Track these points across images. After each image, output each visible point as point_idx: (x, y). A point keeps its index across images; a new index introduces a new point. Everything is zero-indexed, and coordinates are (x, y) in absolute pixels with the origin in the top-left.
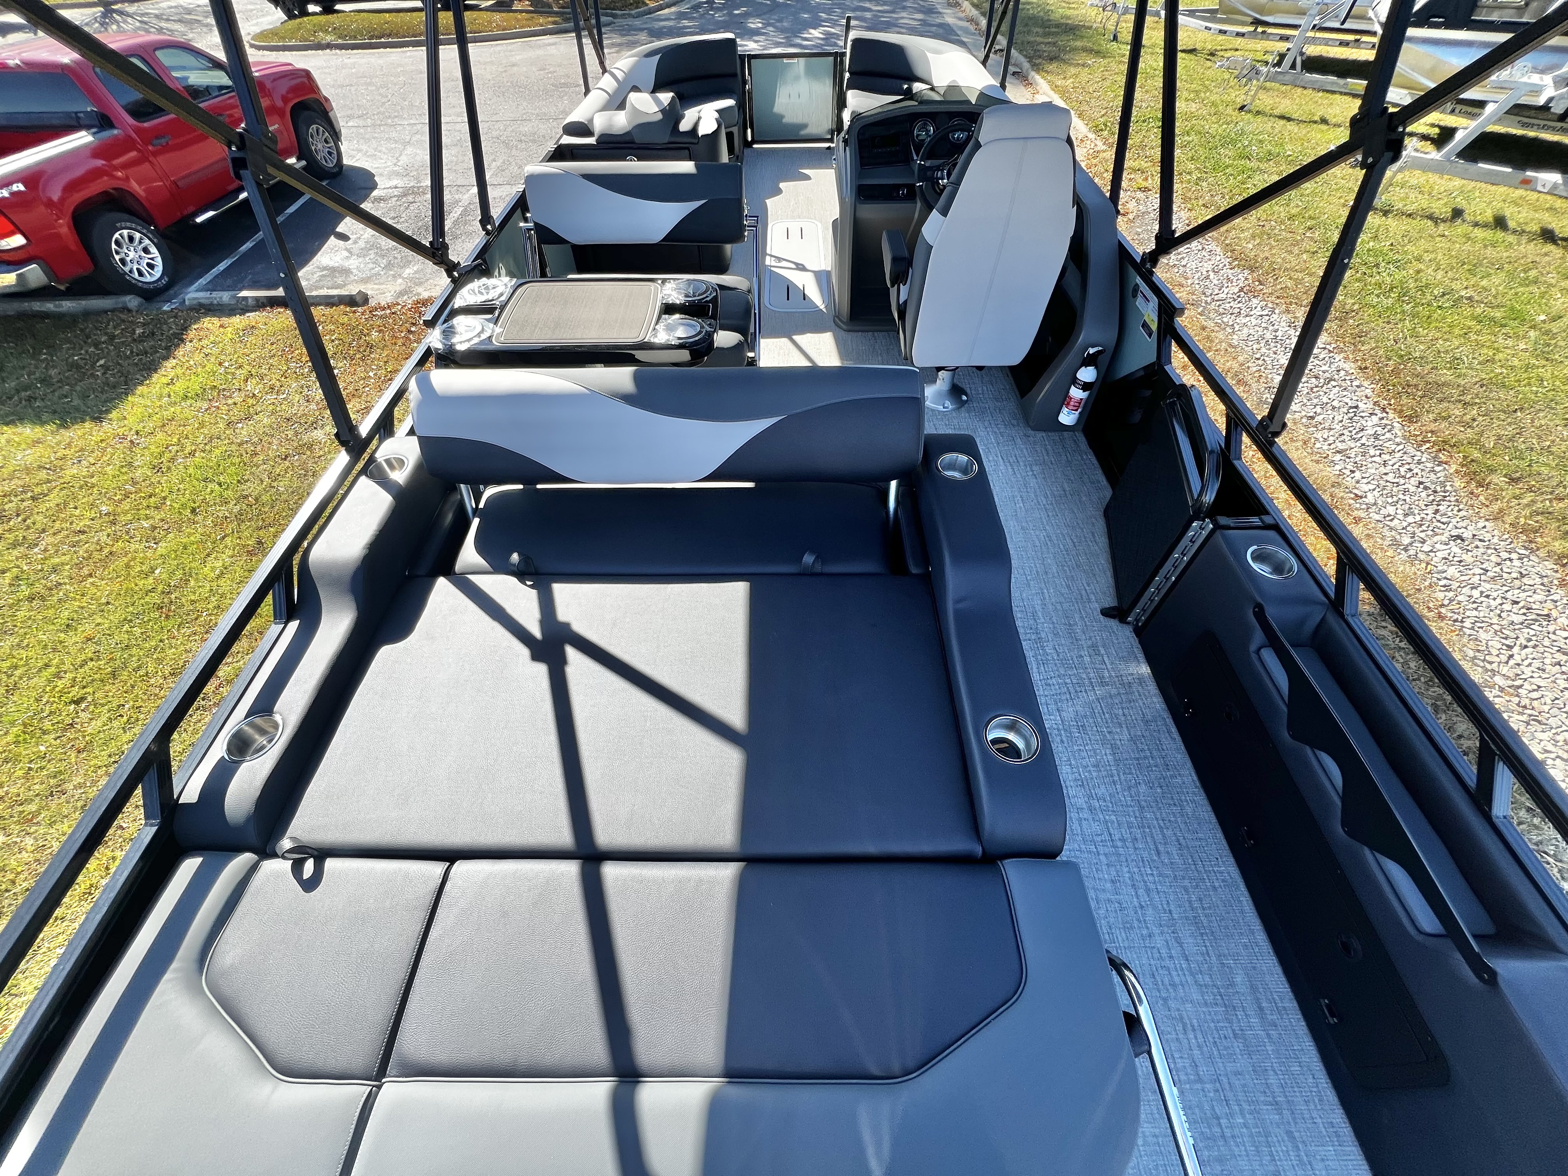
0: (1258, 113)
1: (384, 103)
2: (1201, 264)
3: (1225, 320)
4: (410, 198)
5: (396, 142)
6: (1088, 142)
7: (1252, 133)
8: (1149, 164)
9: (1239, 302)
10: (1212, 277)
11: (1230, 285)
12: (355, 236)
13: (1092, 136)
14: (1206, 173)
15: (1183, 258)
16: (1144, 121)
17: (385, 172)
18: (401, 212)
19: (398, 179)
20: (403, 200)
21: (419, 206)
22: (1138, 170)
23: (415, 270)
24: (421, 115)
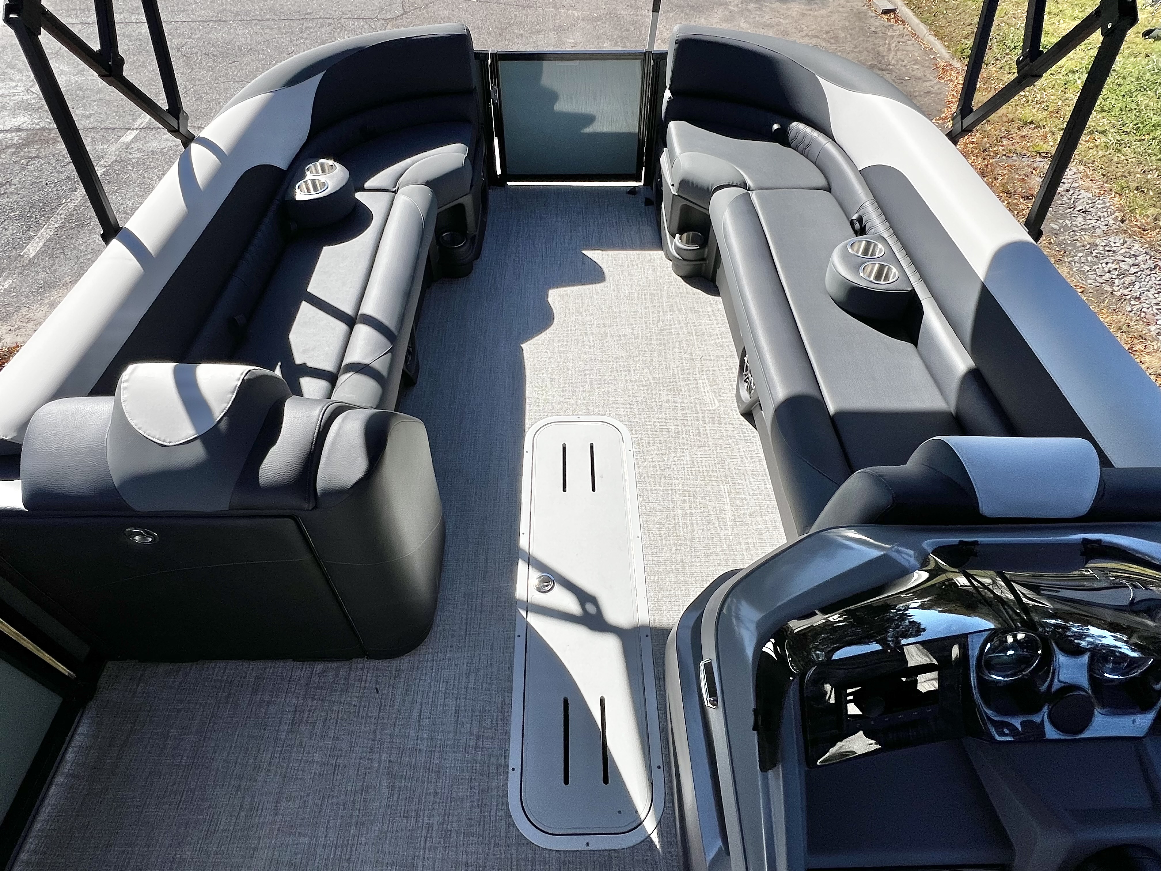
6: (954, 74)
13: (957, 64)
17: (11, 103)
18: (15, 174)
19: (26, 115)
20: (22, 153)
21: (42, 165)
22: (1031, 123)
23: (6, 286)
24: (84, 10)
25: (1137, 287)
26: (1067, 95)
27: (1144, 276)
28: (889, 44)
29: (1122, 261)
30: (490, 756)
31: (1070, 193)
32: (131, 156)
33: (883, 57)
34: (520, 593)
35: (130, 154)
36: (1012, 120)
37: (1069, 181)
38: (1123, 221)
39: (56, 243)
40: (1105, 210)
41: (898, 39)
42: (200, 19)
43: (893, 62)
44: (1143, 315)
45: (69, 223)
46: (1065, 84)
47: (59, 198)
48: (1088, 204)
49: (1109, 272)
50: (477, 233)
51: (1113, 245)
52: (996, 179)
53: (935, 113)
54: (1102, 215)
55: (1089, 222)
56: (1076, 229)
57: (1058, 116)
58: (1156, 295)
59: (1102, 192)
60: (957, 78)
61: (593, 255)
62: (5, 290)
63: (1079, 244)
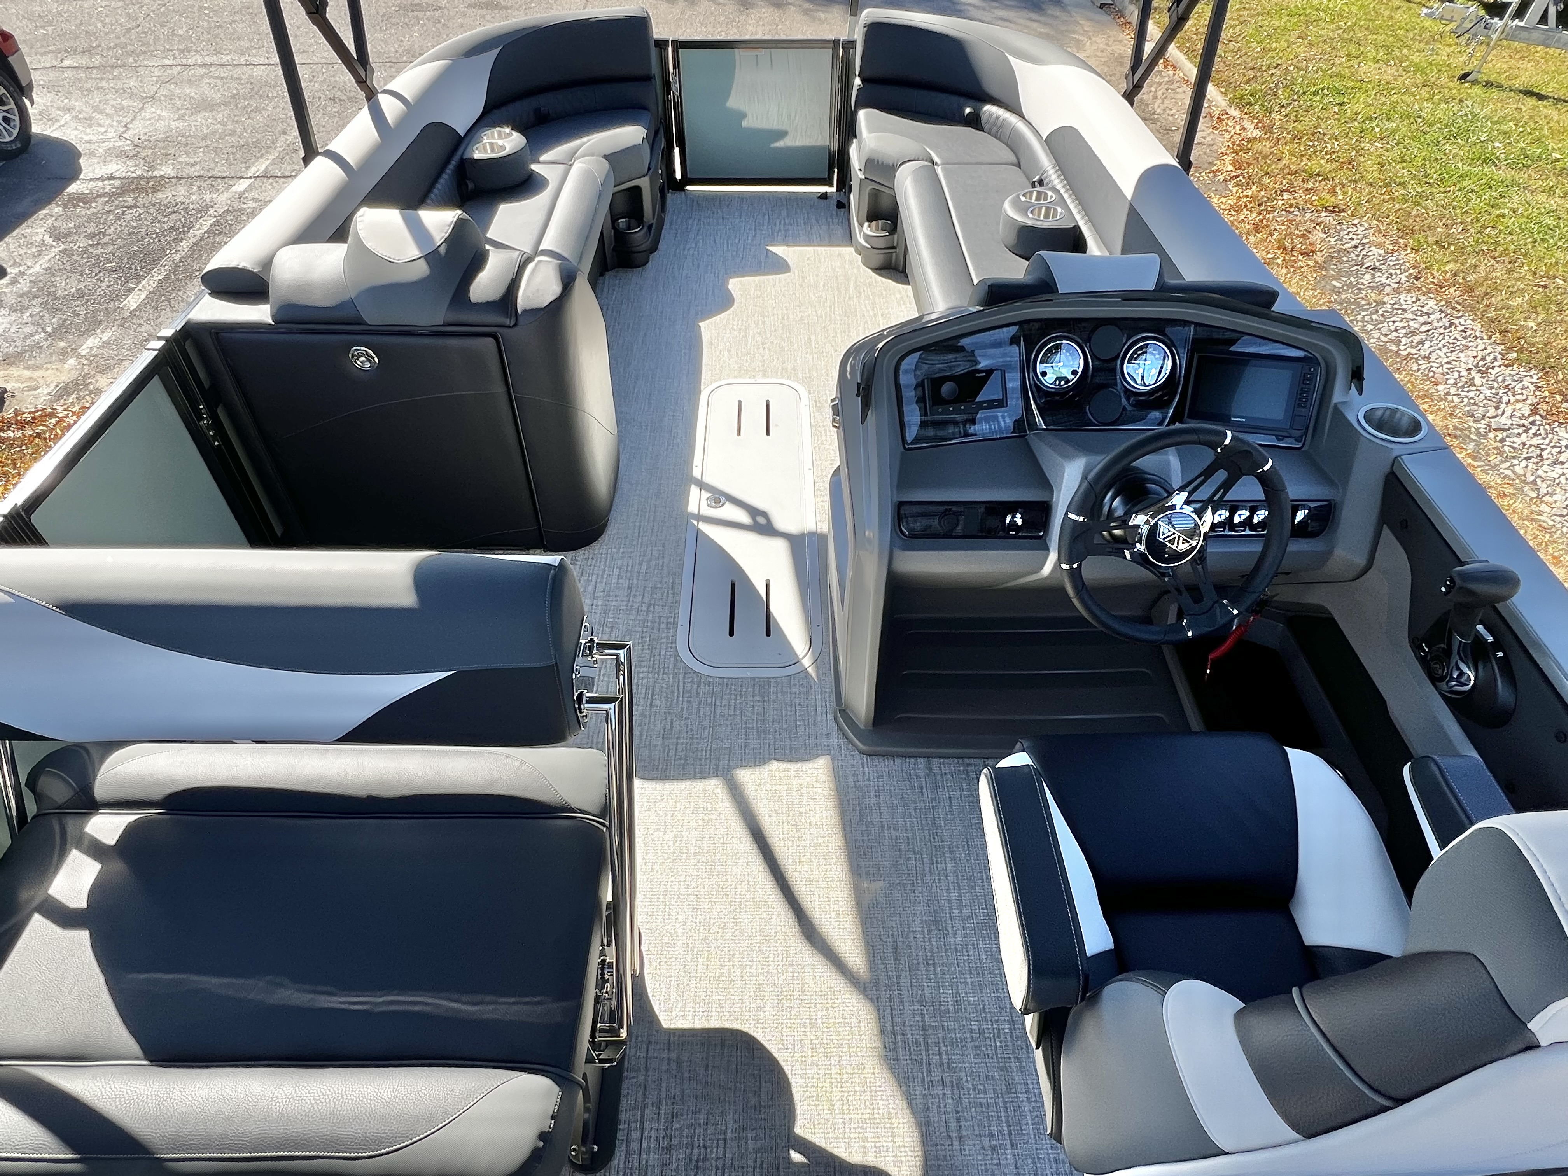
0: (1489, 84)
1: (128, 30)
2: (1453, 356)
3: (1519, 470)
4: (130, 200)
5: (131, 96)
6: (1231, 123)
7: (1488, 118)
8: (1335, 165)
9: (1535, 435)
10: (1478, 381)
11: (1512, 399)
12: (16, 270)
13: (1234, 112)
14: (1429, 185)
15: (1422, 342)
16: (1315, 93)
17: (101, 150)
18: (109, 224)
19: (119, 162)
20: (117, 203)
21: (140, 214)
22: (1318, 175)
23: (105, 339)
24: (183, 51)
25: (1428, 344)
26: (1363, 145)
27: (1436, 335)
28: (1156, 91)
29: (1414, 319)
30: (660, 617)
31: (1359, 249)
32: (245, 206)
33: (1147, 105)
34: (692, 508)
35: (244, 203)
36: (1296, 172)
37: (1359, 237)
38: (1417, 278)
39: (161, 295)
40: (1397, 267)
41: (1166, 86)
42: (323, 61)
43: (1158, 111)
44: (1431, 374)
45: (175, 275)
46: (1361, 132)
47: (163, 249)
48: (1379, 261)
49: (1396, 330)
50: (654, 222)
51: (1403, 303)
52: (1271, 235)
53: (1206, 165)
54: (1393, 272)
55: (1378, 279)
56: (1362, 287)
57: (1350, 167)
58: (1449, 354)
59: (1396, 248)
60: (1234, 128)
61: (778, 250)
62: (103, 342)
63: (1363, 302)
